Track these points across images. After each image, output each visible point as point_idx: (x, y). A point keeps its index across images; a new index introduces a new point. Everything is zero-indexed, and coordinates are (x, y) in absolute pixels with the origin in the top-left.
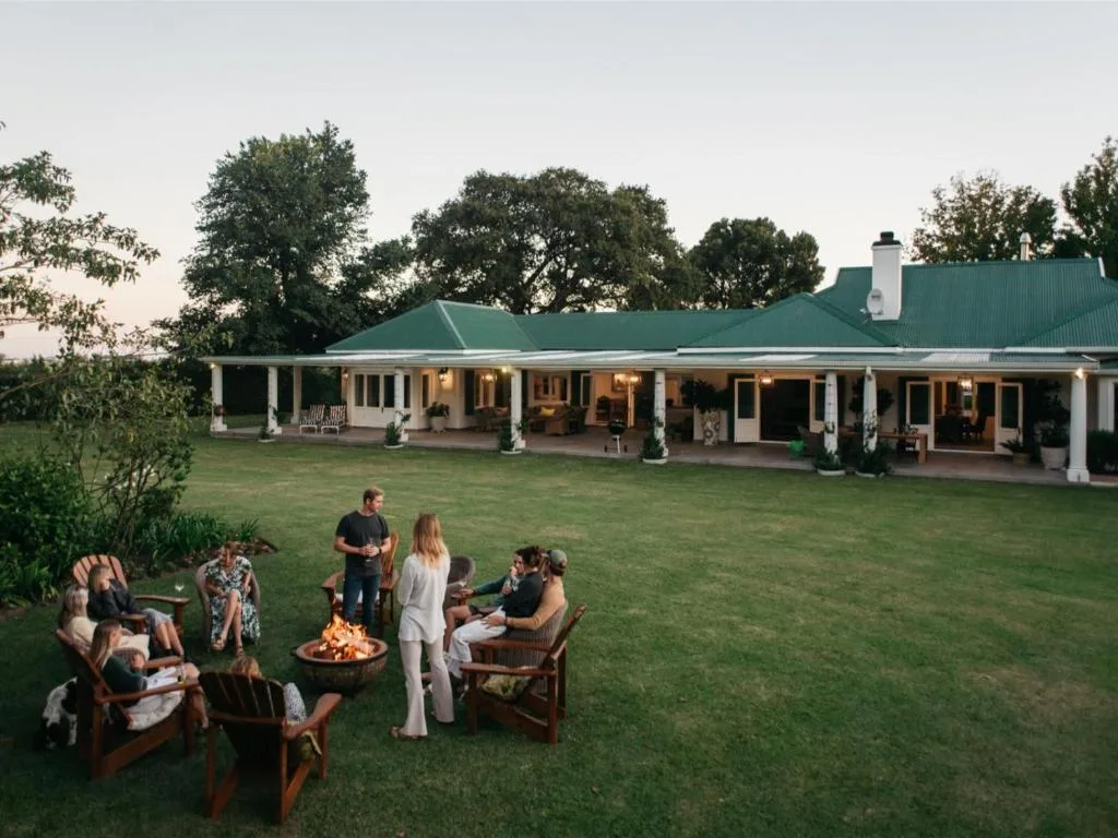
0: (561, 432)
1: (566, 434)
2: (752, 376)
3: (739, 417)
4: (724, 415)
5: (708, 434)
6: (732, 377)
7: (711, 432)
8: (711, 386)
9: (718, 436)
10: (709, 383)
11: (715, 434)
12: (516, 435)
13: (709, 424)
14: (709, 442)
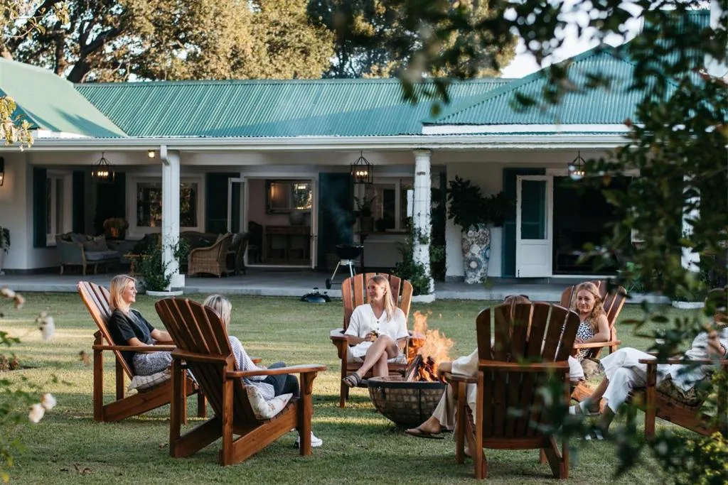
0: (217, 271)
1: (224, 275)
2: (541, 171)
3: (523, 237)
4: (497, 234)
5: (473, 265)
6: (510, 174)
7: (477, 261)
8: (475, 189)
9: (486, 269)
10: (473, 184)
11: (484, 266)
12: (171, 265)
13: (476, 249)
14: (473, 278)
